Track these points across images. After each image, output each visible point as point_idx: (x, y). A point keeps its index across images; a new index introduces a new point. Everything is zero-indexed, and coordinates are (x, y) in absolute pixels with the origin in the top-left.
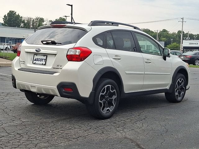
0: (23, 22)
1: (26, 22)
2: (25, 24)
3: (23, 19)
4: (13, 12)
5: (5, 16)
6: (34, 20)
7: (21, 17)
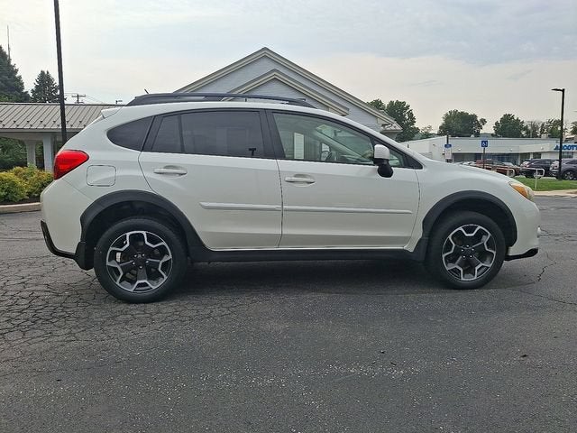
0: (526, 129)
1: (530, 128)
2: (528, 132)
3: (525, 125)
4: (509, 115)
5: (497, 123)
6: (543, 125)
7: (523, 122)
